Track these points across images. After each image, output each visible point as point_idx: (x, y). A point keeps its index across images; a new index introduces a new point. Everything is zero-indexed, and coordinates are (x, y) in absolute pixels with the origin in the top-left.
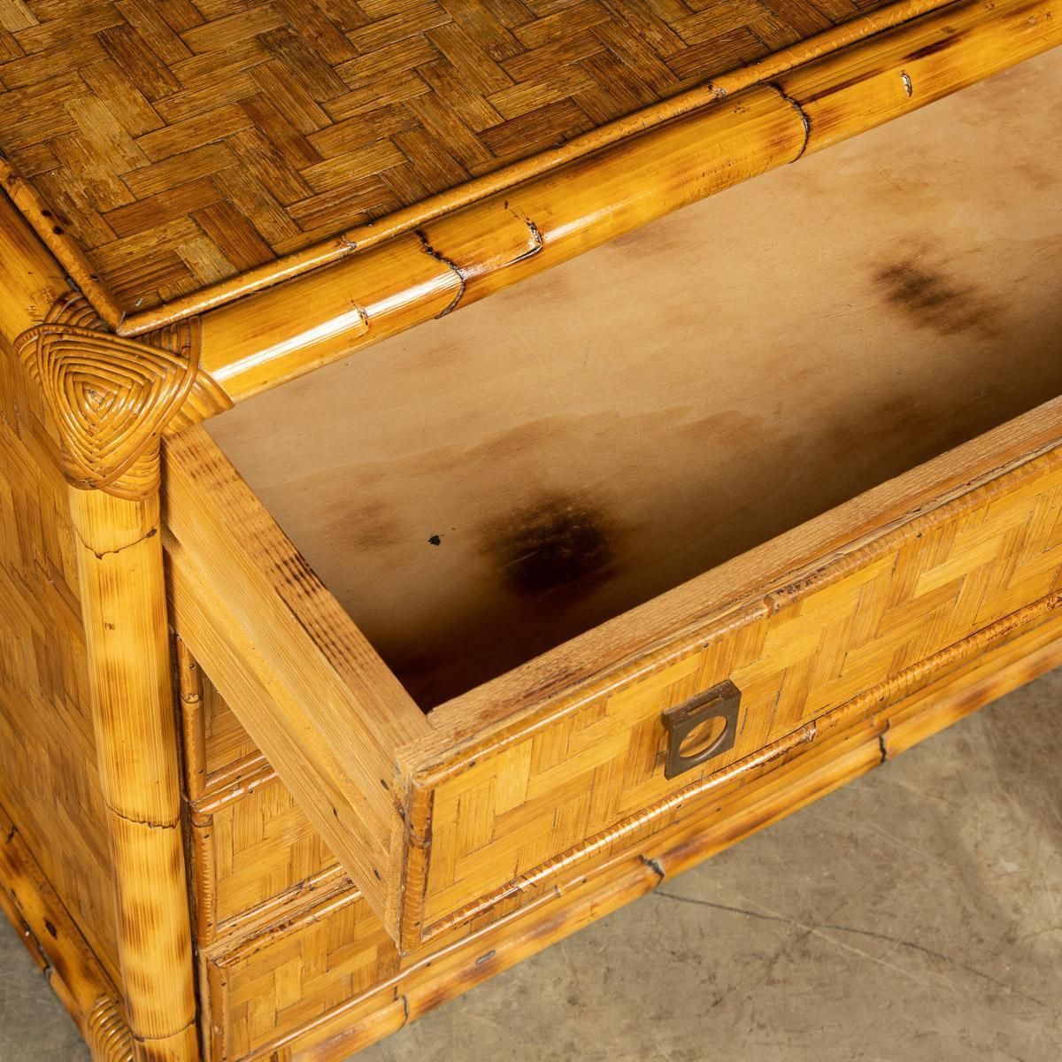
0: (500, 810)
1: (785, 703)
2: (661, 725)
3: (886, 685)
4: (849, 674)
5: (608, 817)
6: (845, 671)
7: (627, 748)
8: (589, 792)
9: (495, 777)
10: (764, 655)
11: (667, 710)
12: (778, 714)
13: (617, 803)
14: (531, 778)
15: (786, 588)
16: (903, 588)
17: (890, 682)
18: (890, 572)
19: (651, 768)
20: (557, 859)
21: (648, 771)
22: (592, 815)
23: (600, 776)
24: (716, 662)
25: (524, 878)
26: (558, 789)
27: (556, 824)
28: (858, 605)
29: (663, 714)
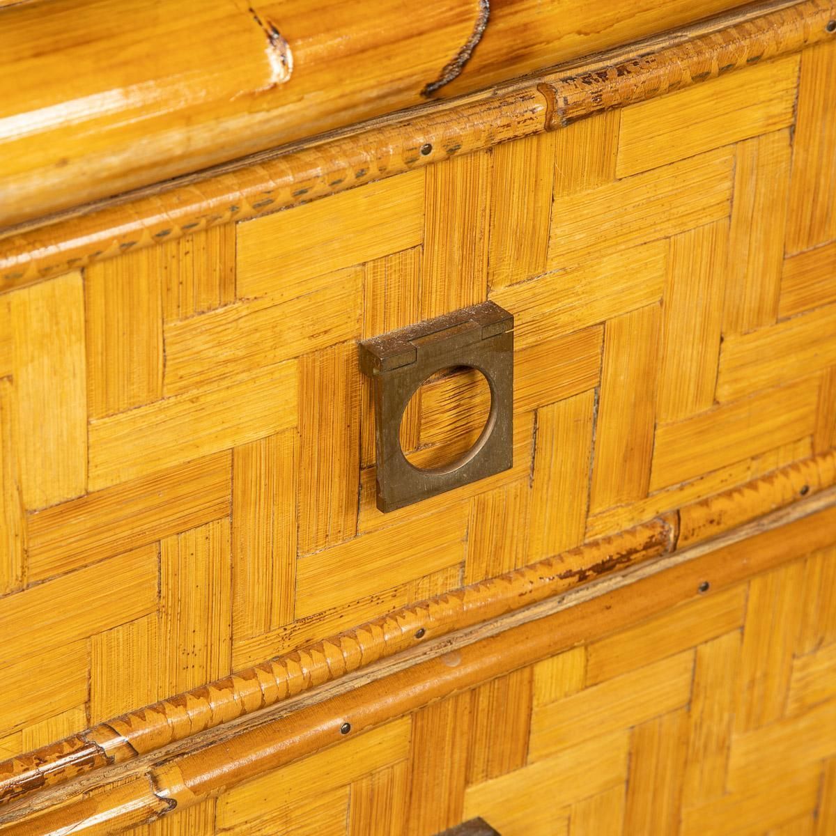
0: (36, 499)
1: (612, 431)
2: (359, 378)
3: (811, 464)
4: (736, 402)
5: (275, 619)
6: (724, 393)
7: (293, 419)
8: (227, 521)
9: (10, 378)
10: (553, 265)
11: (367, 338)
12: (601, 452)
13: (291, 585)
14: (94, 422)
15: (578, 75)
16: (816, 193)
17: (819, 460)
18: (786, 133)
19: (354, 505)
20: (178, 701)
21: (346, 514)
22: (239, 599)
23: (244, 483)
24: (457, 236)
25: (110, 728)
26: (154, 482)
27: (163, 594)
28: (731, 200)
29: (361, 346)
